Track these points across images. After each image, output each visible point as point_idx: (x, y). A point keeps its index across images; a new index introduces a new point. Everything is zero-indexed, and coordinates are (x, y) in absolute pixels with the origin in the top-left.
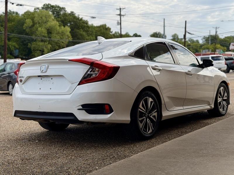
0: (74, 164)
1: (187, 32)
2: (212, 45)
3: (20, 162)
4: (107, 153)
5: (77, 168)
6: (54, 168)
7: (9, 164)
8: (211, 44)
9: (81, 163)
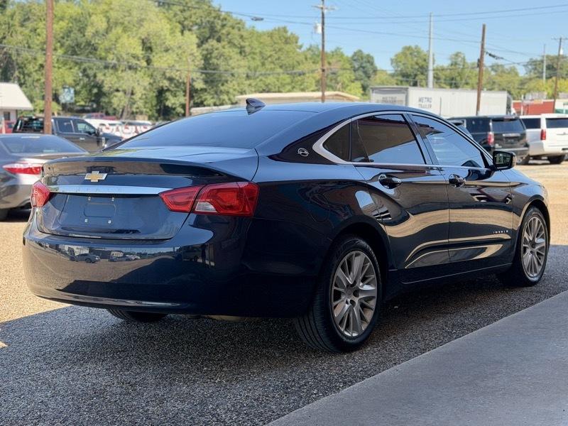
0: (226, 396)
1: (487, 53)
2: (551, 80)
3: (119, 390)
4: (294, 374)
5: (233, 406)
6: (187, 406)
7: (95, 393)
8: (547, 78)
9: (240, 395)
